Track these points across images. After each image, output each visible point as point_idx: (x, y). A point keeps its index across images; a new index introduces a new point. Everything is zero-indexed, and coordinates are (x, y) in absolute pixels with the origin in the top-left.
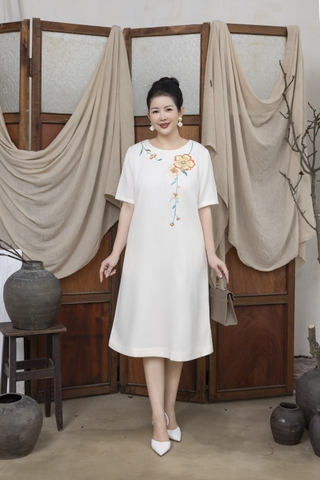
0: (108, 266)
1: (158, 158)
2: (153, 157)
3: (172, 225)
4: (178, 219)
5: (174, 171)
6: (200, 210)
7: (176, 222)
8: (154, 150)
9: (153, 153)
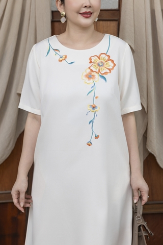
0: (19, 193)
1: (69, 60)
2: (63, 58)
3: (90, 144)
4: (97, 137)
5: (90, 77)
6: (125, 117)
7: (94, 141)
8: (64, 50)
9: (62, 53)
